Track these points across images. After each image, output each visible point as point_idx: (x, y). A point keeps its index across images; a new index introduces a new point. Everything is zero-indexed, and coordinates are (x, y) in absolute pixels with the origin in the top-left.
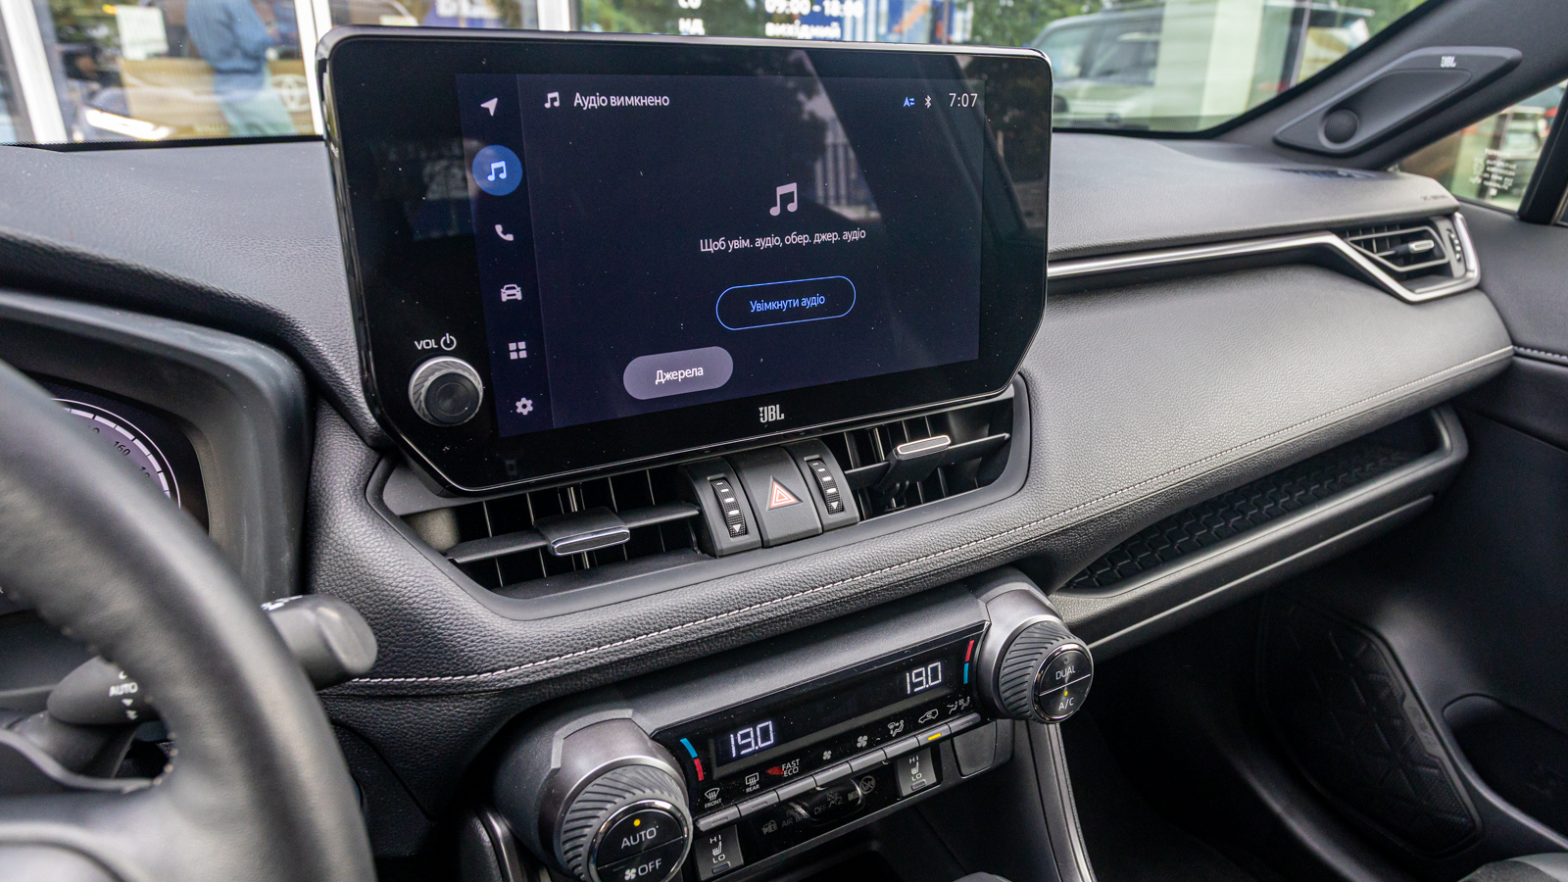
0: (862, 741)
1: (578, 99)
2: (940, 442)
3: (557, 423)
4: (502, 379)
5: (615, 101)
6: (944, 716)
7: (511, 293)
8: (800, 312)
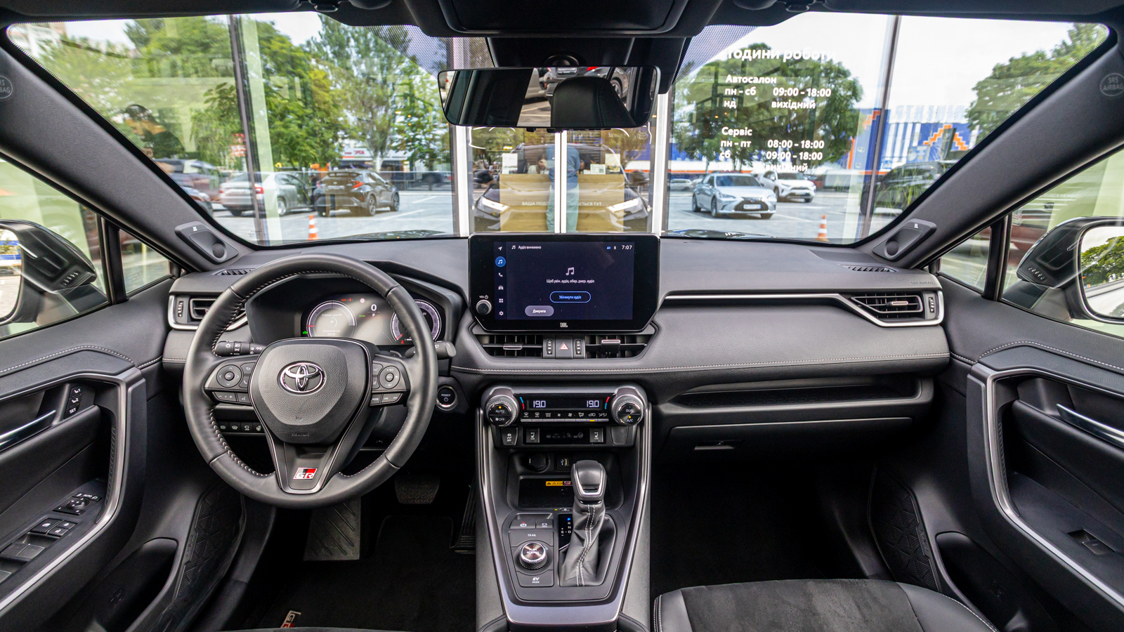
0: (570, 415)
1: (519, 247)
2: (618, 342)
3: (508, 318)
4: (496, 307)
5: (528, 248)
6: (597, 417)
7: (501, 288)
8: (574, 300)
